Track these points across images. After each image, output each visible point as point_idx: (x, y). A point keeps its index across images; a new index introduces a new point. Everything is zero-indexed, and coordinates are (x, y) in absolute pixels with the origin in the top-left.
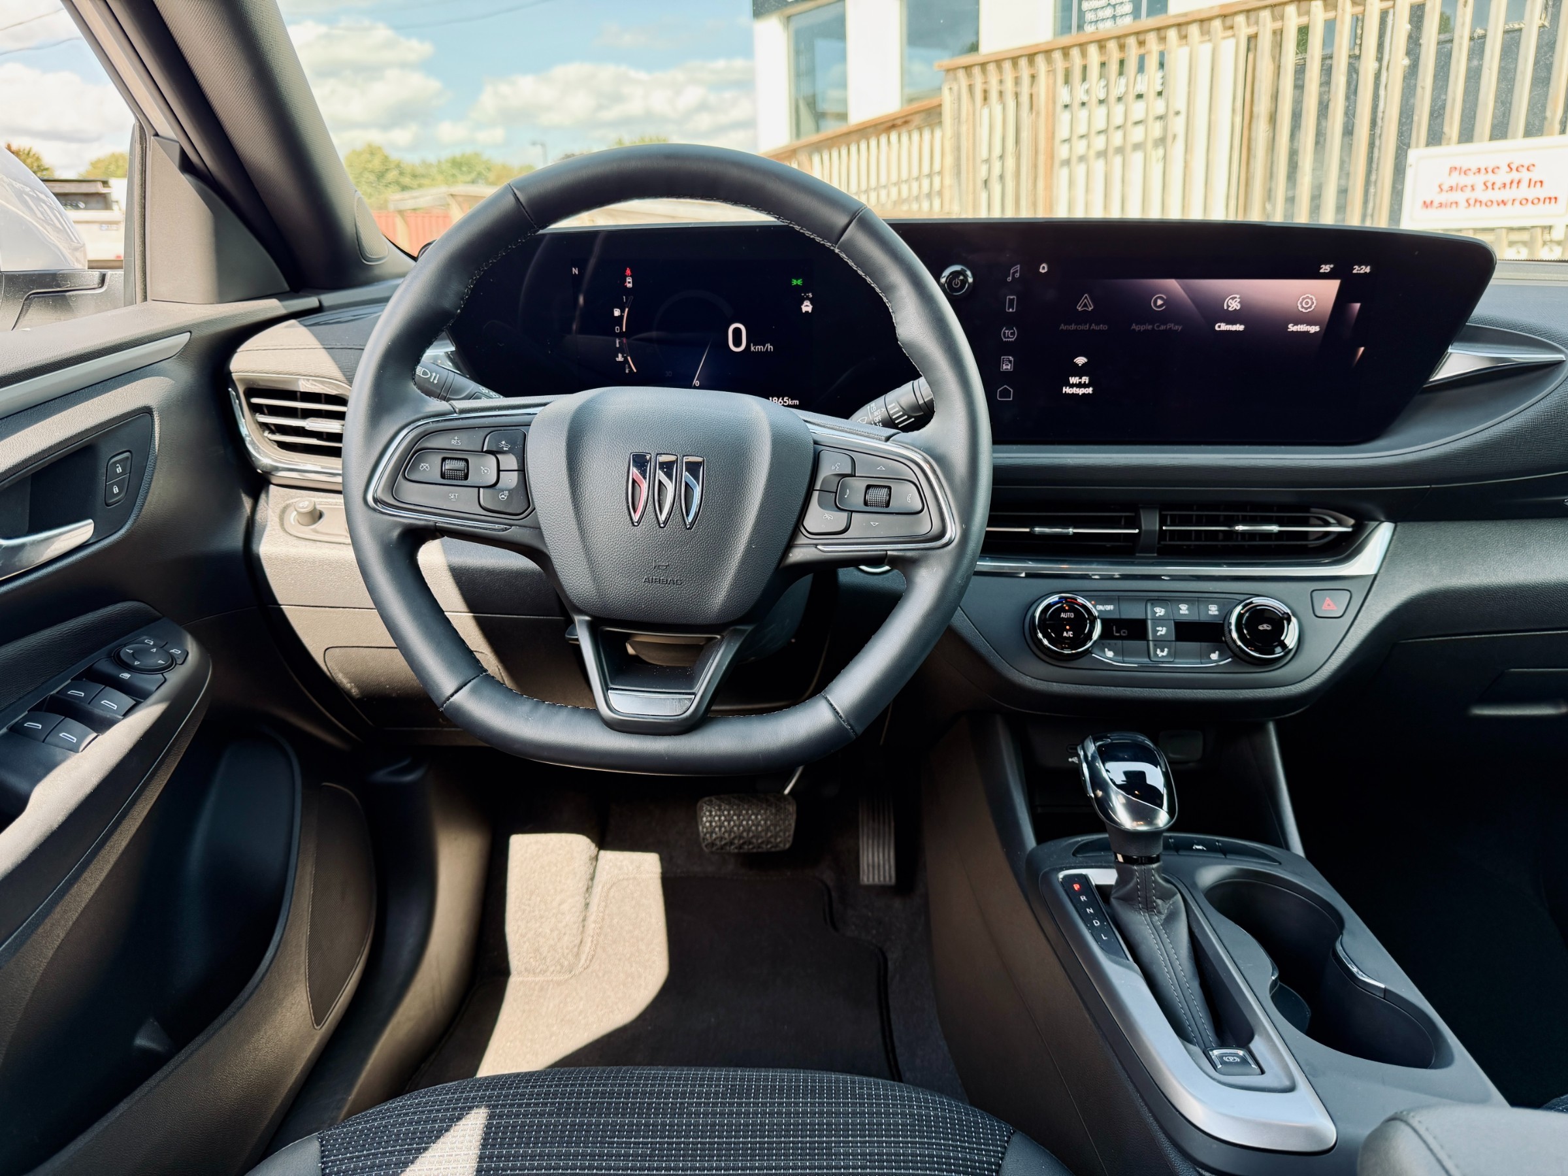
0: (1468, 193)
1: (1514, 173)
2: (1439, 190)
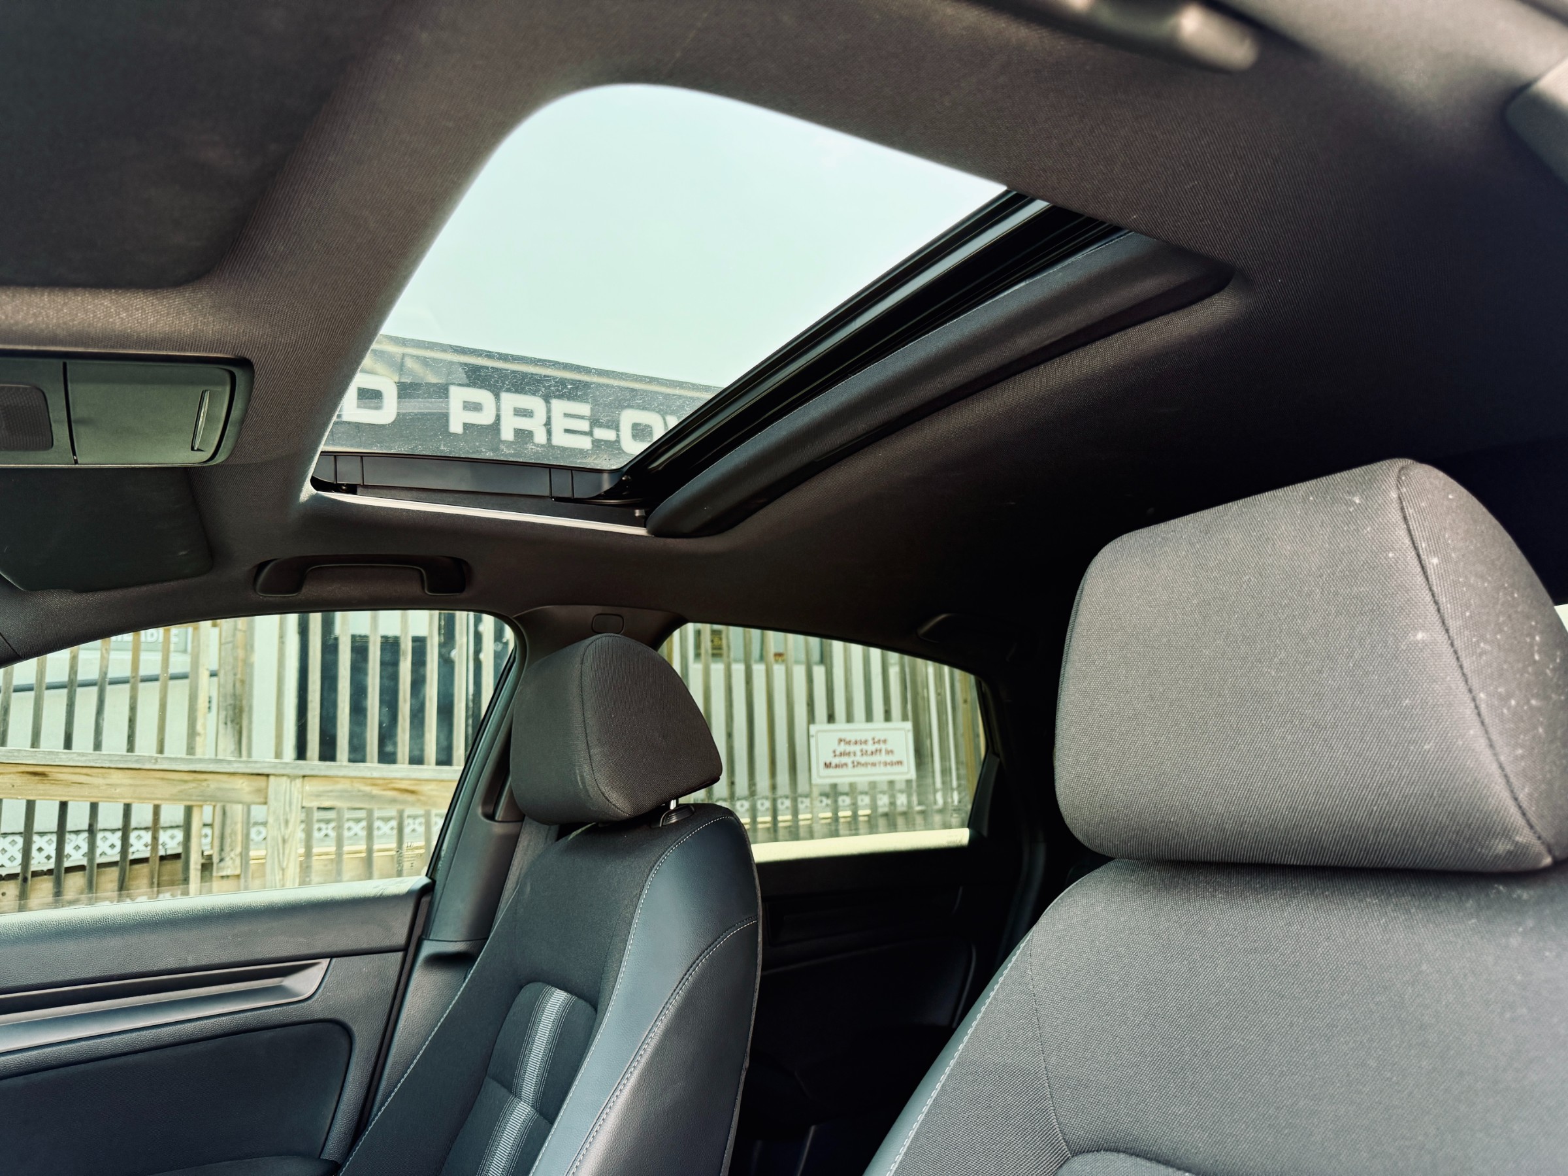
0: (852, 758)
1: (877, 746)
2: (832, 755)
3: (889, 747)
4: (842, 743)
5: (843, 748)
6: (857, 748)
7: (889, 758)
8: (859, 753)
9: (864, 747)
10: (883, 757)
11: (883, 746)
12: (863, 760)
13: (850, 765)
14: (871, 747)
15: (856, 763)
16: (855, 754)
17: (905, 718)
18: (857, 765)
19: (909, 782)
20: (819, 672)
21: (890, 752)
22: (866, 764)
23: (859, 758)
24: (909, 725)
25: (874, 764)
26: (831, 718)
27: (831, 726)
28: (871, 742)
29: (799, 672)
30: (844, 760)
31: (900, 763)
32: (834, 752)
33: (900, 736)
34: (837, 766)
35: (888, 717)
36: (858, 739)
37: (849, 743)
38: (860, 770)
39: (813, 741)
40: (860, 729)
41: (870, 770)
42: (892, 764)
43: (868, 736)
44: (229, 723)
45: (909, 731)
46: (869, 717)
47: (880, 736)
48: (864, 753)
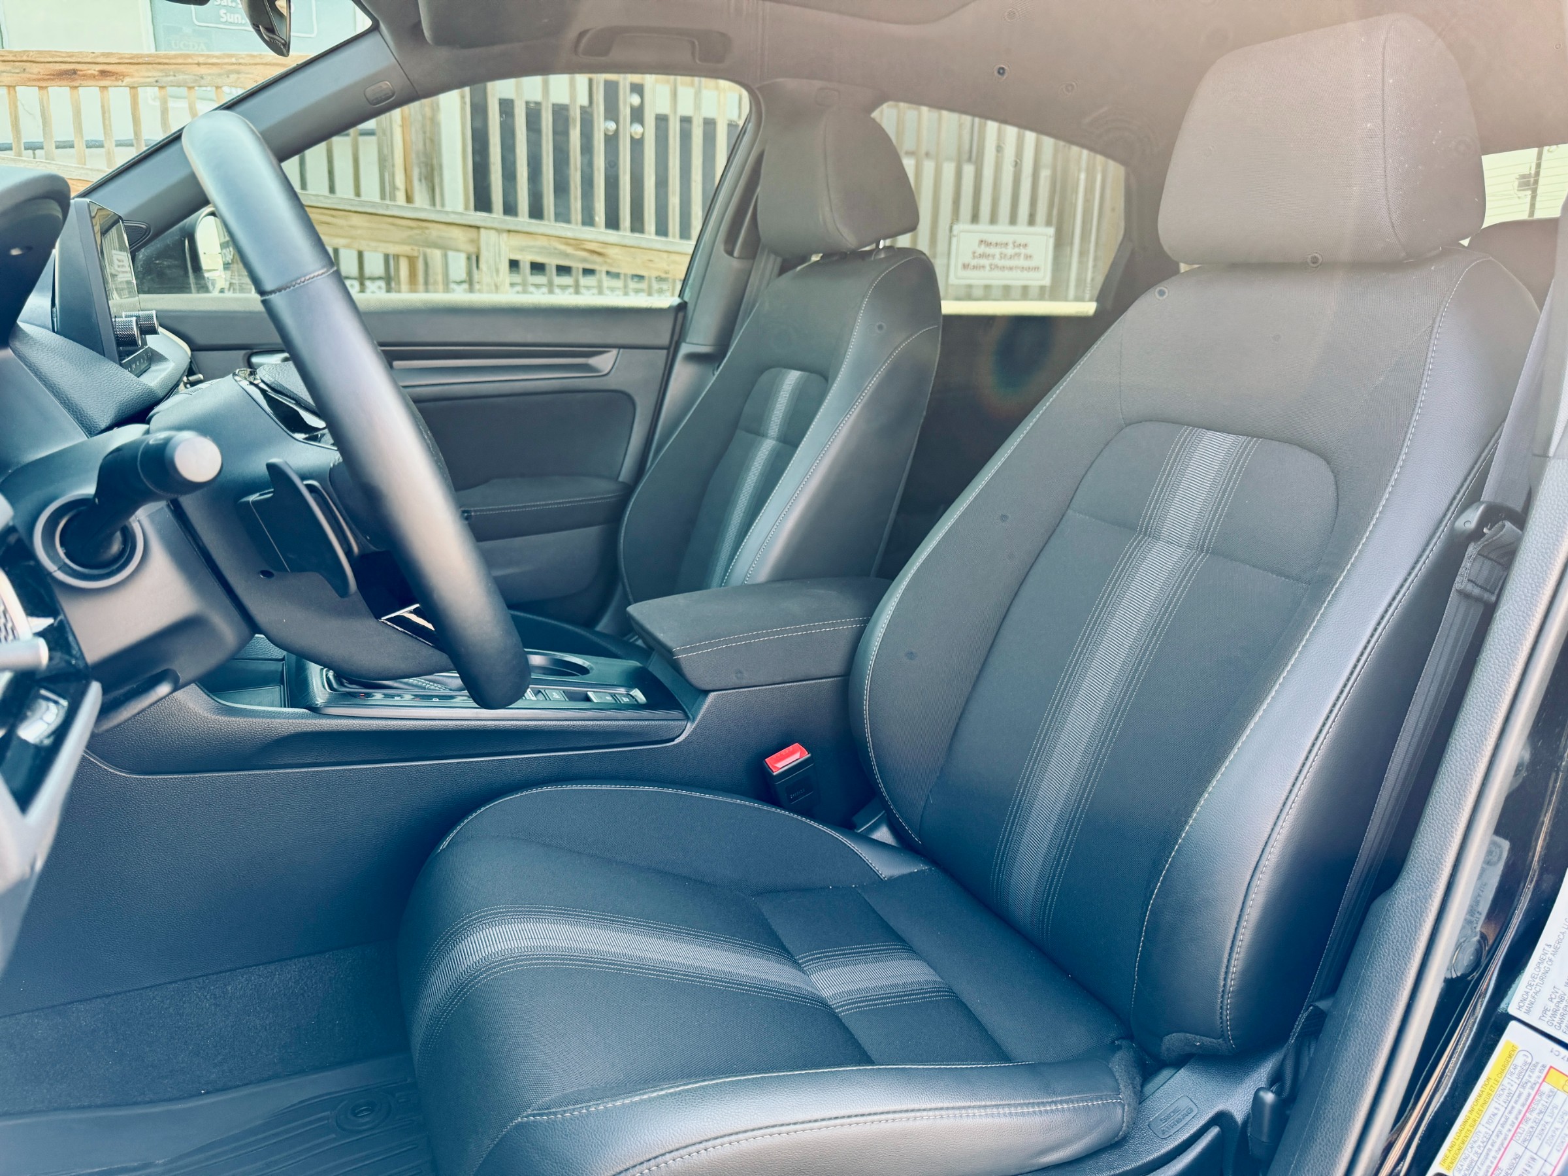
0: (990, 261)
1: (1017, 250)
2: (971, 256)
3: (1028, 251)
4: (983, 246)
5: (982, 249)
6: (996, 251)
7: (1026, 264)
8: (998, 256)
9: (1004, 250)
10: (1021, 262)
11: (1022, 251)
12: (1002, 263)
13: (988, 268)
14: (1010, 251)
15: (993, 267)
16: (994, 256)
17: (1048, 223)
18: (994, 267)
19: (1042, 288)
20: (969, 170)
21: (1028, 257)
22: (1003, 268)
23: (997, 261)
24: (1051, 231)
25: (1011, 269)
26: (975, 218)
27: (974, 227)
28: (1011, 245)
29: (949, 170)
30: (983, 262)
31: (1037, 269)
32: (974, 253)
33: (1041, 239)
34: (974, 267)
35: (1032, 221)
36: (999, 241)
37: (989, 244)
38: (997, 273)
39: (954, 240)
40: (1002, 232)
41: (1007, 273)
42: (1029, 269)
43: (1009, 239)
44: (423, 181)
45: (1050, 237)
46: (1013, 220)
47: (1021, 240)
48: (1003, 256)
